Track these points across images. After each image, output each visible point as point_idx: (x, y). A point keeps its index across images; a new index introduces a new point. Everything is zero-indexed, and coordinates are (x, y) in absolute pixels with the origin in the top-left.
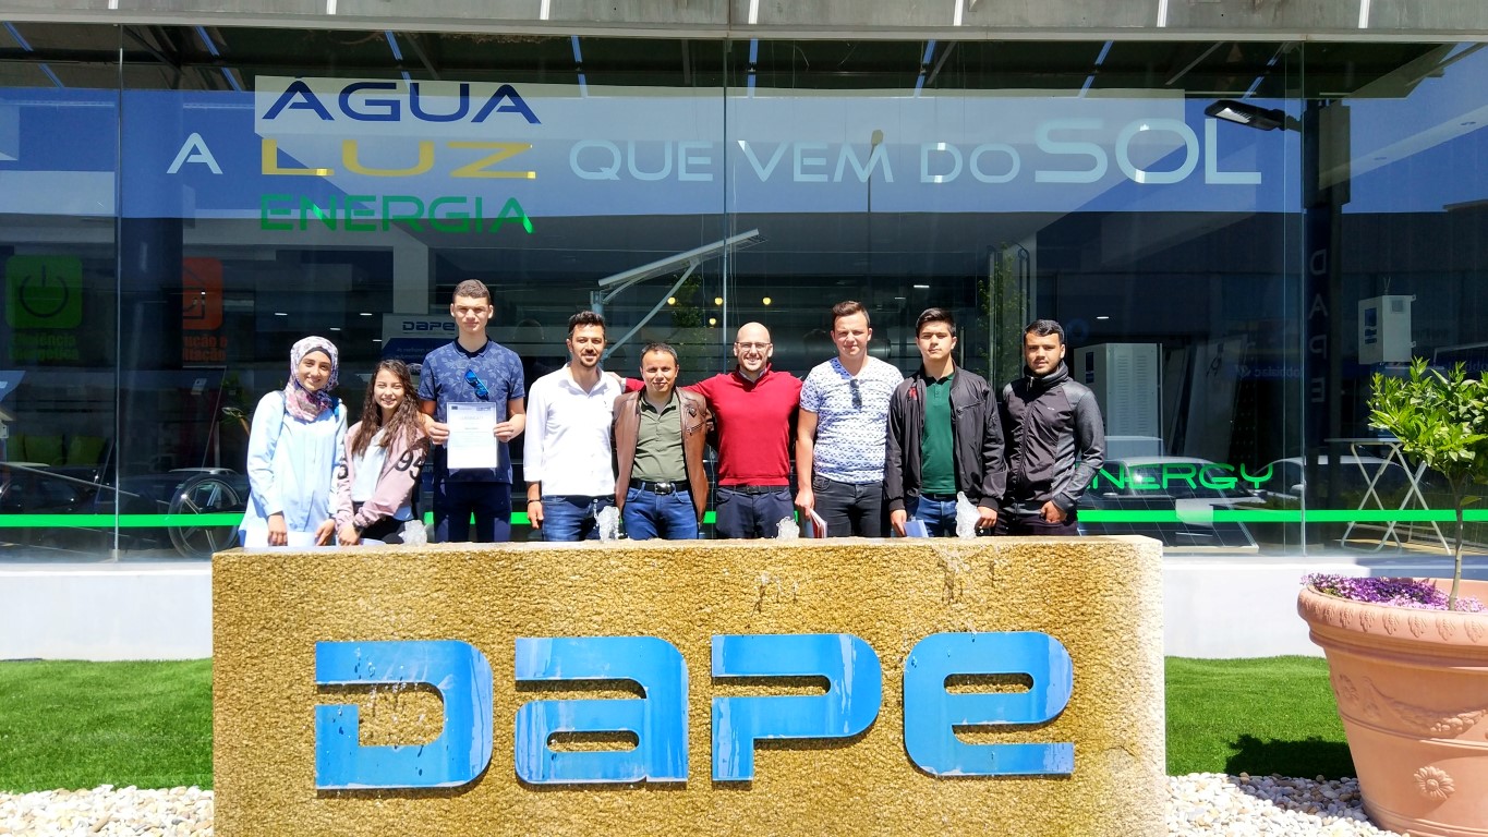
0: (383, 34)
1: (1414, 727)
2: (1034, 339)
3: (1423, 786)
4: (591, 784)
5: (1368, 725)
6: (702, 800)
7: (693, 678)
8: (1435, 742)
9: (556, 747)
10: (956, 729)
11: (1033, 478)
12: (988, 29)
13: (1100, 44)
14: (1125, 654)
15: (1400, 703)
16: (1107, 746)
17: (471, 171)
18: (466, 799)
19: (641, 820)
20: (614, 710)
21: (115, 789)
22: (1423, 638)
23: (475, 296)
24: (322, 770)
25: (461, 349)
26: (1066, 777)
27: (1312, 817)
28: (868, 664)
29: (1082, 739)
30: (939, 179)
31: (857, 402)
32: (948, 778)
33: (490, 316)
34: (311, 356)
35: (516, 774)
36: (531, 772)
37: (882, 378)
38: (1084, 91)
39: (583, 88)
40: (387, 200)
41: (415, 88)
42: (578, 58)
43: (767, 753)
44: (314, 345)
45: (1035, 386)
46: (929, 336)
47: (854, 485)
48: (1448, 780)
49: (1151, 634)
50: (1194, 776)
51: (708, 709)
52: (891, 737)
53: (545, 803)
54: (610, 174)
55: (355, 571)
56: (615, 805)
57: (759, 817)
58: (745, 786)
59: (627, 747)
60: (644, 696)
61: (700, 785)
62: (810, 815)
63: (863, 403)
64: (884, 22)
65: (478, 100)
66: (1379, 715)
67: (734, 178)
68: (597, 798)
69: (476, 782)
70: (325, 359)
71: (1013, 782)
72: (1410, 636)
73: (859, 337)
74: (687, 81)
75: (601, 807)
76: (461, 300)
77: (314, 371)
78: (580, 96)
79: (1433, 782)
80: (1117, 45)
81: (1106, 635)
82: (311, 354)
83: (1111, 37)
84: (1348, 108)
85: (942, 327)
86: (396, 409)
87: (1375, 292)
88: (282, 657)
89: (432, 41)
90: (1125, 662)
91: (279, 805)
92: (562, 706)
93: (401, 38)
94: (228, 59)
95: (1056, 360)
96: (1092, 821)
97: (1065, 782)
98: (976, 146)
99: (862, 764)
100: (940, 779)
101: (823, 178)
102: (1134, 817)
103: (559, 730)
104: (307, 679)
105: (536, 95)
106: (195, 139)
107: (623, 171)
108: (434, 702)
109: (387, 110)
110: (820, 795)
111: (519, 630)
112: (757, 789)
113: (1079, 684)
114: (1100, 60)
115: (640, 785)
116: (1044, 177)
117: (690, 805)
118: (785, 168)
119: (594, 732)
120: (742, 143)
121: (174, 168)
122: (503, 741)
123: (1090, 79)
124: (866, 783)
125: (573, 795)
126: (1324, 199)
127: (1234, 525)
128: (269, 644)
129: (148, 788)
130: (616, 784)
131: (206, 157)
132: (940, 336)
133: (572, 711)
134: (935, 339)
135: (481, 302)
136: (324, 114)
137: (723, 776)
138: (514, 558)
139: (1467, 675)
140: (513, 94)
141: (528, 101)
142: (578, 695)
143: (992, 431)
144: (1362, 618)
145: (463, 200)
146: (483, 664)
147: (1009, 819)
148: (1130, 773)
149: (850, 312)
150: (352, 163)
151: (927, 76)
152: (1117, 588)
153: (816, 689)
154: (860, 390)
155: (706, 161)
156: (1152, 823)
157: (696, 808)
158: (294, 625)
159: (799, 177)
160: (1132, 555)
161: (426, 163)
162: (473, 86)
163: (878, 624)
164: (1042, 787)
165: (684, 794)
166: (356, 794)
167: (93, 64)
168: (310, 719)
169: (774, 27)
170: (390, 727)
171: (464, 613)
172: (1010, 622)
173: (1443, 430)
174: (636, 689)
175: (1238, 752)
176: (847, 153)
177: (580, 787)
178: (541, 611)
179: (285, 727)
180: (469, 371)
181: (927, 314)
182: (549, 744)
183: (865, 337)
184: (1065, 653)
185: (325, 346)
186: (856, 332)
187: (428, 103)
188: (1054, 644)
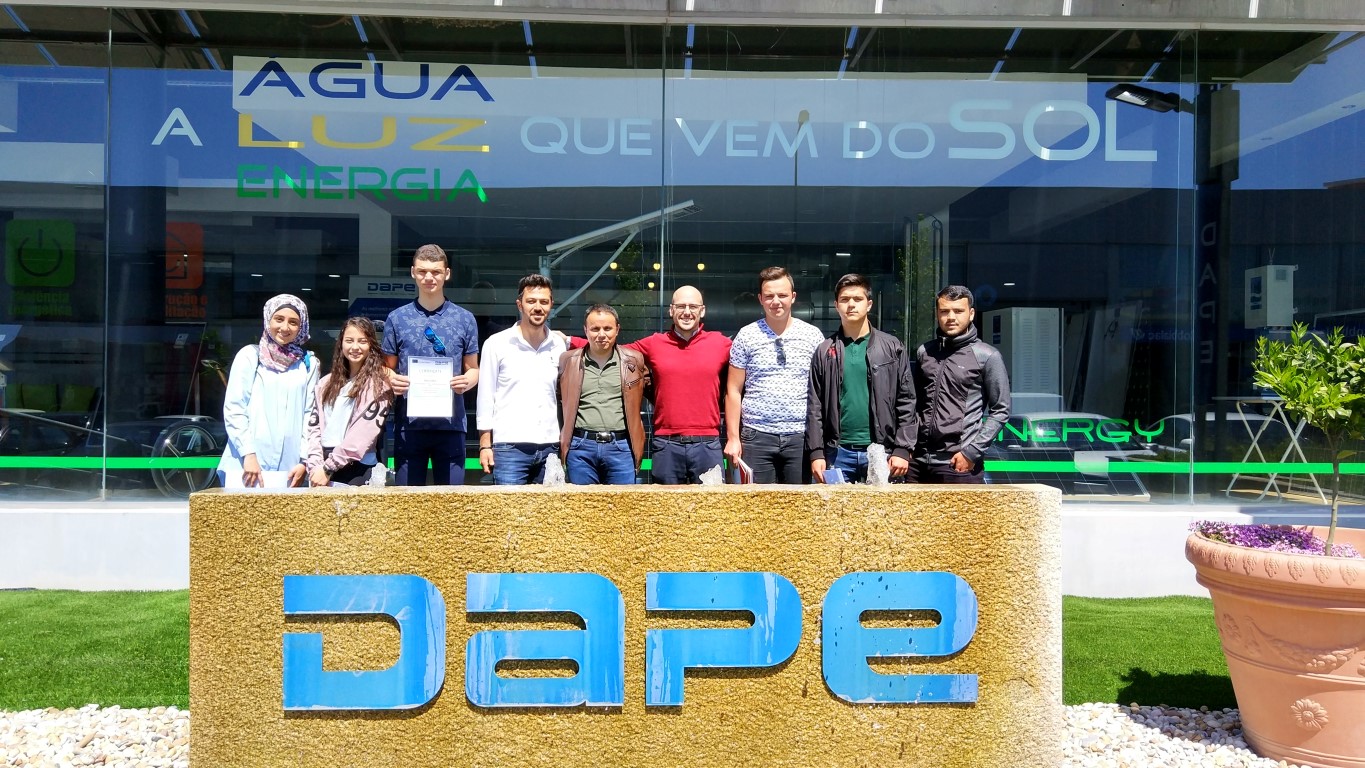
0: (351, 19)
1: (1291, 663)
2: (945, 303)
3: (1299, 717)
4: (534, 707)
5: (1249, 660)
6: (636, 723)
7: (629, 612)
8: (1311, 676)
9: (505, 674)
10: (870, 660)
11: (944, 430)
12: (907, 17)
13: (1009, 32)
14: (1026, 593)
15: (1279, 640)
16: (1009, 677)
17: (431, 145)
18: (420, 720)
19: (581, 741)
20: (557, 641)
21: (100, 708)
22: (1301, 580)
23: (433, 260)
24: (289, 692)
25: (420, 308)
26: (971, 705)
27: (1197, 745)
28: (790, 599)
29: (986, 671)
30: (860, 155)
31: (782, 359)
32: (862, 705)
33: (448, 278)
34: (281, 313)
35: (467, 698)
36: (480, 696)
37: (803, 337)
38: (994, 75)
39: (534, 68)
40: (352, 170)
41: (379, 68)
42: (529, 41)
43: (696, 680)
44: (283, 302)
45: (946, 346)
46: (847, 299)
47: (778, 435)
48: (1322, 712)
49: (1050, 575)
50: (1088, 705)
51: (642, 640)
52: (810, 666)
53: (492, 725)
54: (557, 148)
55: (320, 511)
56: (557, 727)
57: (689, 739)
58: (676, 710)
59: (568, 674)
60: (584, 627)
61: (635, 714)
62: (735, 738)
63: (787, 361)
64: (810, 10)
65: (437, 80)
66: (1259, 651)
67: (671, 153)
68: (540, 721)
69: (430, 704)
70: (294, 315)
71: (922, 710)
72: (1290, 579)
73: (784, 300)
74: (629, 63)
75: (544, 729)
76: (420, 264)
77: (284, 326)
78: (530, 76)
79: (1309, 714)
80: (1025, 32)
81: (1009, 575)
82: (283, 310)
83: (1019, 25)
84: (1237, 92)
85: (858, 291)
86: (363, 362)
87: (1261, 262)
88: (253, 589)
89: (395, 24)
90: (1026, 601)
91: (249, 724)
92: (508, 635)
93: (367, 21)
94: (209, 40)
95: (966, 323)
96: (994, 746)
97: (969, 710)
98: (894, 125)
99: (783, 692)
100: (855, 706)
101: (754, 153)
102: (1033, 743)
103: (506, 658)
104: (276, 609)
105: (489, 76)
106: (178, 114)
107: (570, 146)
108: (392, 631)
109: (353, 88)
110: (744, 720)
111: (470, 566)
112: (688, 713)
113: (983, 621)
114: (1009, 46)
115: (578, 710)
116: (956, 153)
117: (625, 728)
118: (718, 144)
119: (537, 660)
120: (679, 121)
121: (158, 140)
122: (455, 667)
123: (1000, 64)
124: (787, 709)
125: (518, 718)
126: (1214, 176)
127: (1128, 476)
128: (241, 577)
129: (131, 707)
130: (557, 708)
131: (187, 129)
132: (857, 299)
133: (518, 641)
134: (852, 302)
135: (439, 265)
136: (296, 92)
137: (655, 701)
138: (466, 500)
139: (1341, 615)
140: (469, 74)
141: (483, 80)
142: (524, 626)
143: (904, 387)
144: (1245, 562)
145: (423, 171)
146: (437, 597)
148: (1030, 702)
149: (776, 277)
150: (320, 136)
151: (850, 60)
152: (1019, 532)
153: (742, 622)
154: (785, 348)
155: (645, 137)
156: (1049, 749)
157: (631, 731)
158: (265, 560)
159: (731, 152)
160: (1033, 502)
161: (389, 136)
162: (432, 66)
163: (799, 564)
164: (948, 714)
165: (621, 717)
166: (320, 715)
167: (85, 44)
168: (278, 646)
169: (710, 14)
170: (352, 654)
171: (420, 550)
172: (920, 563)
173: (1322, 390)
174: (577, 621)
175: (1129, 684)
176: (776, 130)
177: (526, 710)
178: (490, 548)
179: (255, 653)
180: (428, 328)
181: (845, 279)
182: (497, 670)
183: (790, 300)
184: (971, 591)
185: (294, 303)
186: (781, 296)
187: (391, 82)
188: (961, 584)
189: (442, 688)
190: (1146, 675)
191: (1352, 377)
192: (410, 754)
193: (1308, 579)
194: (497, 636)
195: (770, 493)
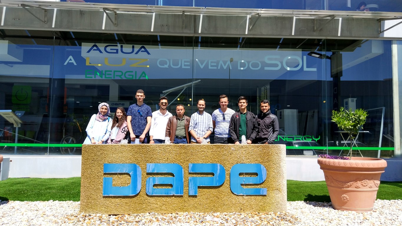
0: (114, 34)
1: (340, 186)
2: (263, 104)
3: (343, 199)
4: (162, 196)
5: (331, 186)
6: (186, 200)
7: (185, 173)
8: (345, 189)
9: (155, 187)
10: (242, 185)
12: (253, 35)
13: (280, 39)
14: (278, 169)
15: (337, 181)
16: (274, 189)
17: (134, 65)
18: (135, 199)
19: (173, 204)
20: (168, 180)
22: (341, 166)
23: (141, 93)
24: (104, 192)
25: (137, 105)
26: (265, 196)
27: (320, 208)
28: (223, 170)
29: (269, 187)
30: (242, 69)
31: (224, 119)
32: (240, 196)
33: (144, 98)
34: (103, 107)
35: (146, 193)
36: (149, 193)
37: (230, 113)
38: (277, 49)
39: (160, 46)
40: (115, 71)
41: (122, 47)
42: (159, 40)
43: (201, 189)
44: (103, 104)
45: (262, 116)
46: (241, 103)
47: (223, 138)
48: (348, 197)
49: (284, 165)
51: (188, 180)
52: (227, 186)
53: (152, 200)
54: (166, 66)
55: (112, 149)
56: (167, 200)
57: (199, 203)
58: (195, 196)
59: (170, 188)
60: (174, 176)
61: (186, 196)
62: (210, 203)
63: (226, 119)
64: (229, 33)
65: (136, 50)
66: (333, 184)
67: (195, 71)
68: (163, 199)
69: (138, 194)
70: (106, 108)
71: (254, 197)
72: (338, 165)
73: (226, 103)
74: (184, 45)
75: (164, 201)
76: (138, 94)
77: (104, 110)
78: (159, 48)
79: (345, 198)
80: (284, 39)
81: (274, 165)
82: (103, 106)
83: (283, 37)
84: (341, 54)
85: (244, 101)
86: (121, 118)
88: (96, 167)
89: (125, 36)
90: (278, 171)
91: (94, 199)
92: (156, 178)
93: (118, 35)
94: (76, 39)
95: (268, 109)
96: (271, 205)
97: (265, 197)
98: (251, 61)
99: (221, 192)
100: (238, 196)
101: (216, 68)
102: (280, 205)
103: (156, 183)
104: (101, 172)
105: (149, 48)
106: (71, 57)
107: (170, 66)
108: (129, 177)
109: (115, 51)
110: (212, 199)
111: (147, 162)
112: (198, 197)
113: (268, 176)
114: (281, 42)
115: (172, 196)
116: (266, 68)
117: (184, 201)
118: (207, 65)
119: (163, 184)
120: (197, 60)
121: (66, 64)
122: (143, 186)
123: (279, 46)
124: (222, 196)
125: (158, 198)
128: (93, 164)
130: (167, 196)
131: (73, 61)
132: (244, 103)
133: (158, 180)
134: (242, 104)
135: (142, 94)
136: (101, 52)
137: (191, 194)
138: (147, 146)
139: (350, 174)
140: (144, 48)
141: (148, 50)
142: (160, 176)
143: (256, 125)
144: (329, 162)
145: (132, 72)
146: (139, 169)
147: (253, 205)
148: (279, 195)
149: (224, 97)
150: (107, 63)
151: (240, 45)
152: (276, 154)
153: (211, 176)
154: (225, 116)
155: (188, 64)
156: (284, 206)
157: (185, 201)
158: (99, 160)
159: (210, 68)
160: (279, 147)
161: (124, 63)
162: (135, 46)
163: (225, 162)
164: (260, 198)
165: (182, 198)
166: (111, 197)
167: (45, 39)
168: (102, 180)
169: (205, 34)
170: (119, 183)
171: (136, 158)
172: (253, 162)
173: (346, 122)
174: (172, 175)
175: (307, 197)
176: (221, 62)
177: (160, 196)
178: (152, 158)
179: (96, 182)
180: (138, 110)
181: (240, 98)
182: (153, 187)
183: (227, 104)
184: (265, 168)
185: (106, 105)
186: (225, 102)
187: (125, 50)
188: (262, 166)
189: (140, 191)
190: (312, 196)
191: (353, 119)
192: (133, 207)
193: (342, 165)
194: (153, 178)
195: (218, 145)
